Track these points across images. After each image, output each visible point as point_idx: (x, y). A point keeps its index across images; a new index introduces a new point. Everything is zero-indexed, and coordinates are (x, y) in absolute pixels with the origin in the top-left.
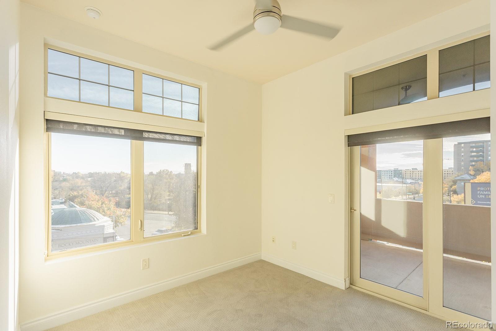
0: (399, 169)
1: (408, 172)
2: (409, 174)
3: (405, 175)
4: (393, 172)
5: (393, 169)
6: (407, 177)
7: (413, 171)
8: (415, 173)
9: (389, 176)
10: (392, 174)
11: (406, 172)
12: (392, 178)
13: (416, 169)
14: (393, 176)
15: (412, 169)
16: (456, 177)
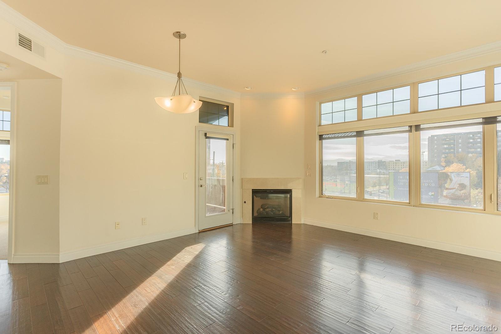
0: (383, 161)
1: (391, 163)
2: (392, 165)
3: (388, 166)
4: (377, 163)
5: (377, 161)
6: (390, 168)
7: (396, 162)
8: (398, 164)
9: (373, 167)
10: (376, 165)
11: (389, 163)
12: (376, 169)
13: (399, 160)
14: (377, 167)
15: (396, 160)
16: (428, 168)
